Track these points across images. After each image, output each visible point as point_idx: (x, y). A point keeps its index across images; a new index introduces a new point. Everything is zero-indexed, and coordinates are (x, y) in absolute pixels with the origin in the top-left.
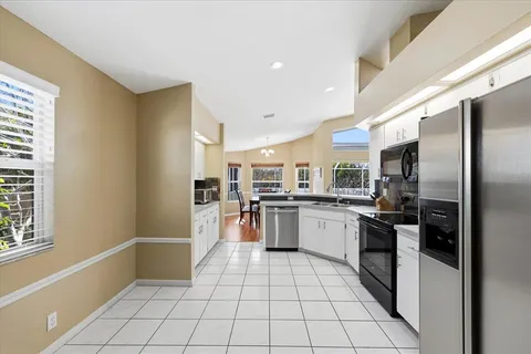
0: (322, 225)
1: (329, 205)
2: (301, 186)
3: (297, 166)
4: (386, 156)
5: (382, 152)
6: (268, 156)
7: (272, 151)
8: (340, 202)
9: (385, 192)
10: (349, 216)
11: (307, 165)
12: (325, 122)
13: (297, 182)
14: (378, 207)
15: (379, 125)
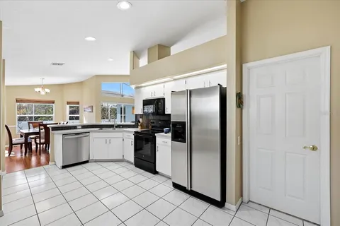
0: (108, 141)
1: (111, 129)
2: (71, 118)
3: (68, 103)
4: (147, 103)
5: (144, 101)
6: (43, 94)
7: (48, 90)
8: (116, 127)
9: (141, 120)
10: (126, 134)
11: (78, 103)
12: (97, 76)
13: (68, 116)
14: (140, 127)
15: (141, 87)
